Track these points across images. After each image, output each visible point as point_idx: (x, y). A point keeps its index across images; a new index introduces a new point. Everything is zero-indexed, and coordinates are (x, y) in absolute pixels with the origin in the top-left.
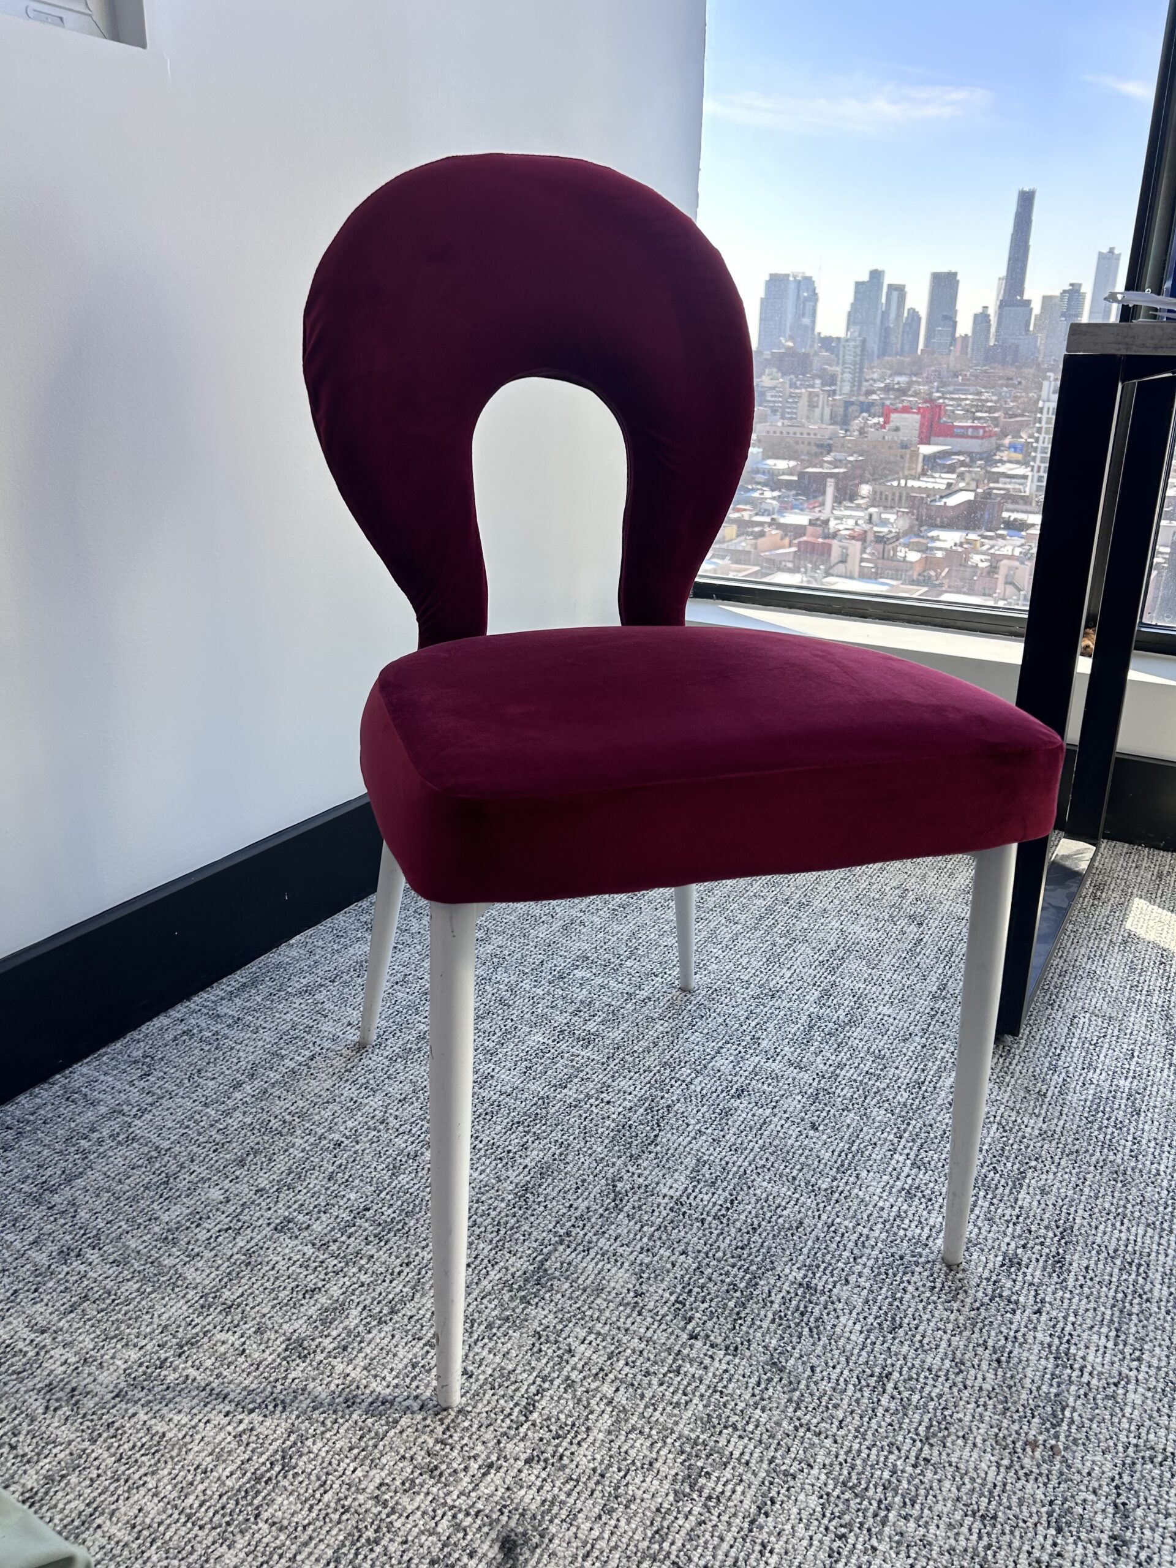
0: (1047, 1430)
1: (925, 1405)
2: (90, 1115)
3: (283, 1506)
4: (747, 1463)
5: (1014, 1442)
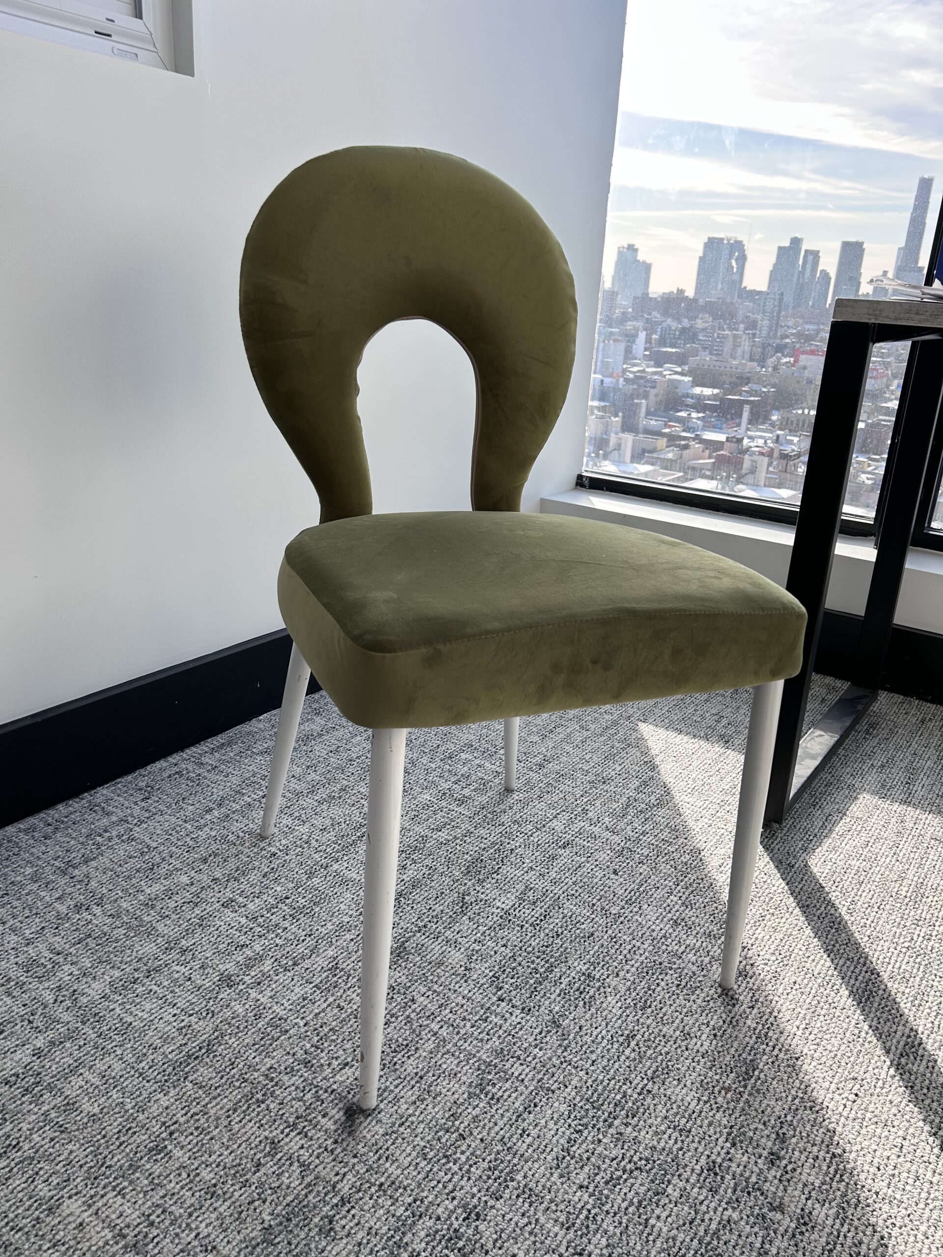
0: (740, 1082)
1: (656, 1057)
2: (105, 821)
3: (204, 1073)
4: (523, 1080)
5: (713, 1087)
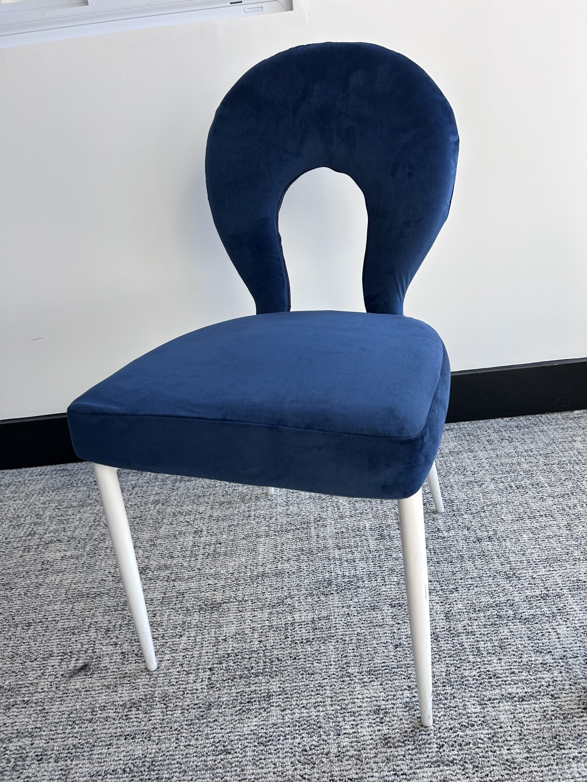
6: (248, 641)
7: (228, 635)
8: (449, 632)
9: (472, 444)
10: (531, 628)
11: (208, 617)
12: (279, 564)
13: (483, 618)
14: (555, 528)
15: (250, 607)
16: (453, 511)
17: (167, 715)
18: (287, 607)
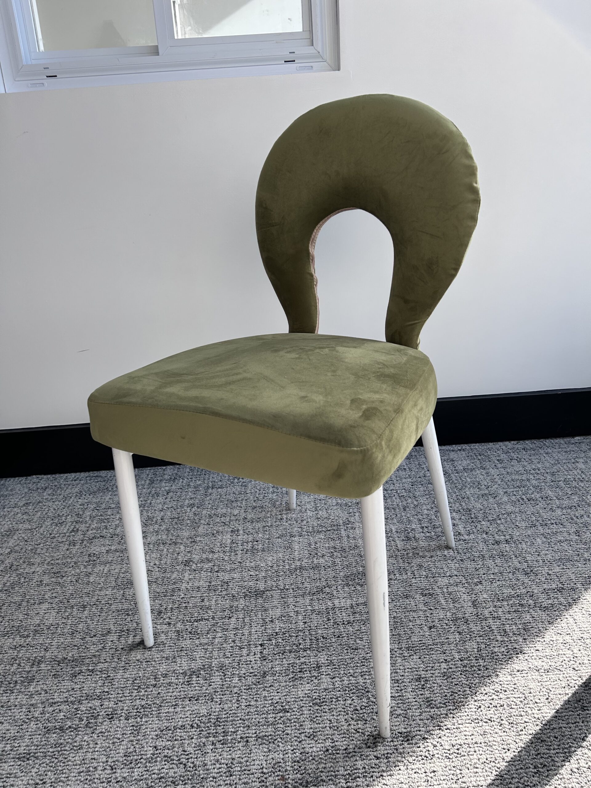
0: (296, 782)
1: (278, 731)
5: (279, 771)
6: (294, 622)
7: (274, 617)
8: (477, 616)
9: (484, 463)
10: (551, 615)
11: (254, 602)
12: (315, 559)
13: (506, 606)
14: (565, 534)
15: (292, 594)
16: (472, 518)
17: (225, 681)
18: (326, 595)
